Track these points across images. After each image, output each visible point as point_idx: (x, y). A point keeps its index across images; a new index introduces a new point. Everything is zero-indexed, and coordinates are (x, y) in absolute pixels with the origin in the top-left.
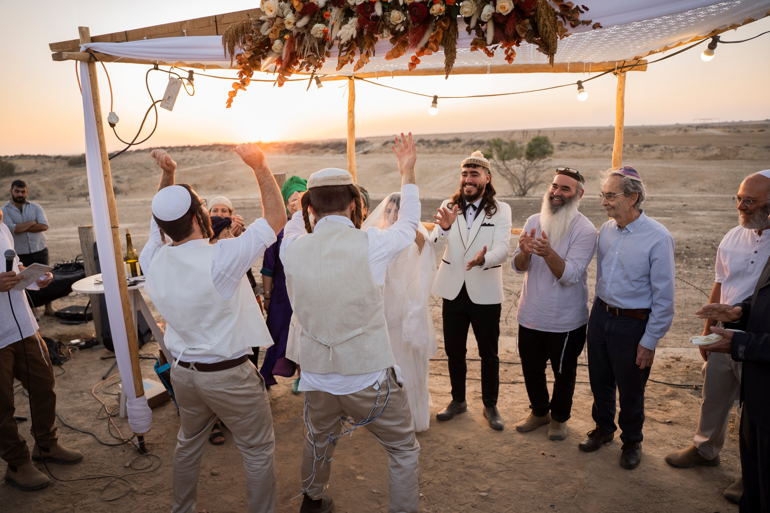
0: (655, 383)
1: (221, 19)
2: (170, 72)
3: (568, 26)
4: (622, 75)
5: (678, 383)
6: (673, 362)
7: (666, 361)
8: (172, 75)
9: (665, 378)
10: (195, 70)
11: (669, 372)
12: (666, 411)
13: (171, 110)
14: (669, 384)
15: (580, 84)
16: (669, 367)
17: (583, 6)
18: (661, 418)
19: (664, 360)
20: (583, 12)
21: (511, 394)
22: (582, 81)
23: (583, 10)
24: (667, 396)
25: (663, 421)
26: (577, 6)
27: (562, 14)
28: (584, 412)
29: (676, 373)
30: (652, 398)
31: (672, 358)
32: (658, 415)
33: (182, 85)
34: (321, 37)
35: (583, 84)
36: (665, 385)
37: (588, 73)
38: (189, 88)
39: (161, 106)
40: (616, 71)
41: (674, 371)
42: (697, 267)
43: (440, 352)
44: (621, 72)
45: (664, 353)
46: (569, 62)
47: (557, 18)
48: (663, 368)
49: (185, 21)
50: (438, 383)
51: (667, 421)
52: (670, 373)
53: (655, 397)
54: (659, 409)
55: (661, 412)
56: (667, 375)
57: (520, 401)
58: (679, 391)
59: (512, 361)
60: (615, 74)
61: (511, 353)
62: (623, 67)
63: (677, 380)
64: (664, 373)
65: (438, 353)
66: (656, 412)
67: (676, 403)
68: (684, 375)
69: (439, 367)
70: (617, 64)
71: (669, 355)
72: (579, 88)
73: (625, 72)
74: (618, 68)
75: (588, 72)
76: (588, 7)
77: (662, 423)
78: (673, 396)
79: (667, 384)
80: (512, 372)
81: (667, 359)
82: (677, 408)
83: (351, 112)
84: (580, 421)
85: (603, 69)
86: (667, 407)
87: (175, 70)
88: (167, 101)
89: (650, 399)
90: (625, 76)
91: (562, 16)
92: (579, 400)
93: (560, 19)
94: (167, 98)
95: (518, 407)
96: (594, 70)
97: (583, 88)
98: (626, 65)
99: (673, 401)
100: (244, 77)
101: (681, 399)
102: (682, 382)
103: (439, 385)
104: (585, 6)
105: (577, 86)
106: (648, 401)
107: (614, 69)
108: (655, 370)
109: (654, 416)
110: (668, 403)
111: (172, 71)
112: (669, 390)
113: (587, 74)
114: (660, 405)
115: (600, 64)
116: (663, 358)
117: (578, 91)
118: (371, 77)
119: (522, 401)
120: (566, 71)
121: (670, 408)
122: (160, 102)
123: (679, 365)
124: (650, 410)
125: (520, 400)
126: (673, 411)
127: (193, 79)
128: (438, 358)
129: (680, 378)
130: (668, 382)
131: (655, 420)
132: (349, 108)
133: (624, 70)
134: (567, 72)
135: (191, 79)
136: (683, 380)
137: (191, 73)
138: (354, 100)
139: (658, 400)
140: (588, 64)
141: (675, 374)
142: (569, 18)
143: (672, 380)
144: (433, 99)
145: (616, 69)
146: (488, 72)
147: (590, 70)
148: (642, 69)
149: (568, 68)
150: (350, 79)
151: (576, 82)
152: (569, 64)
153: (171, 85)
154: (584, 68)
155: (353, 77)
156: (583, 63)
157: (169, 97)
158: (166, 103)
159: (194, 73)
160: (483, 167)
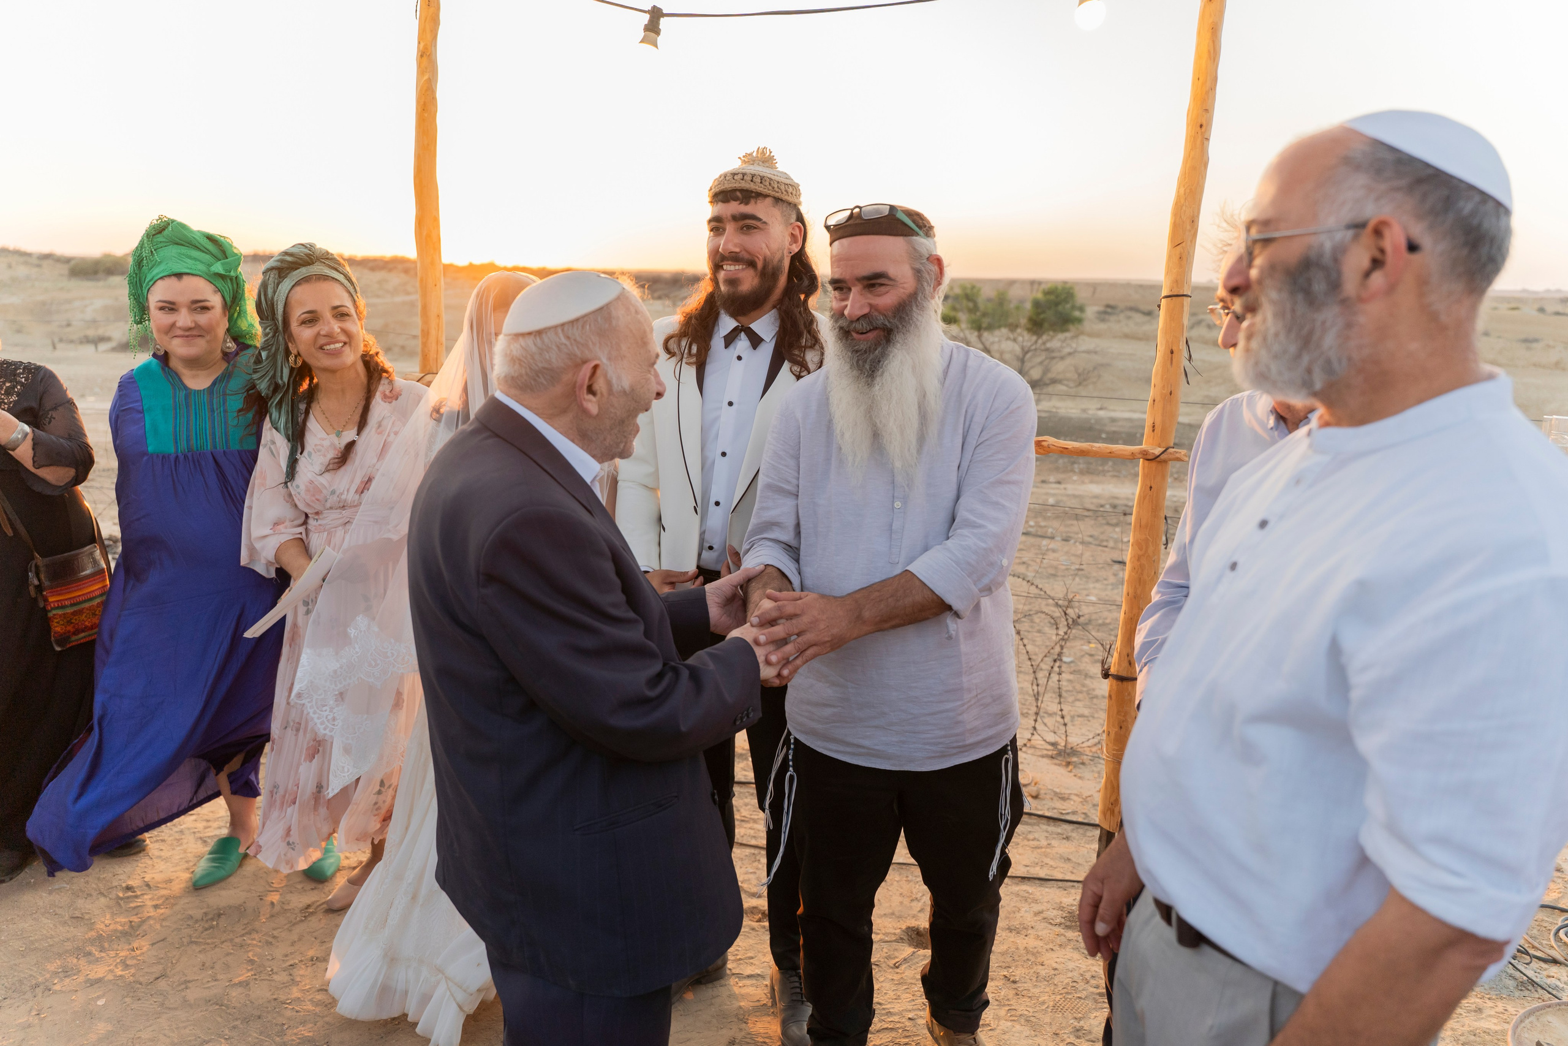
144: (647, 17)
160: (774, 198)
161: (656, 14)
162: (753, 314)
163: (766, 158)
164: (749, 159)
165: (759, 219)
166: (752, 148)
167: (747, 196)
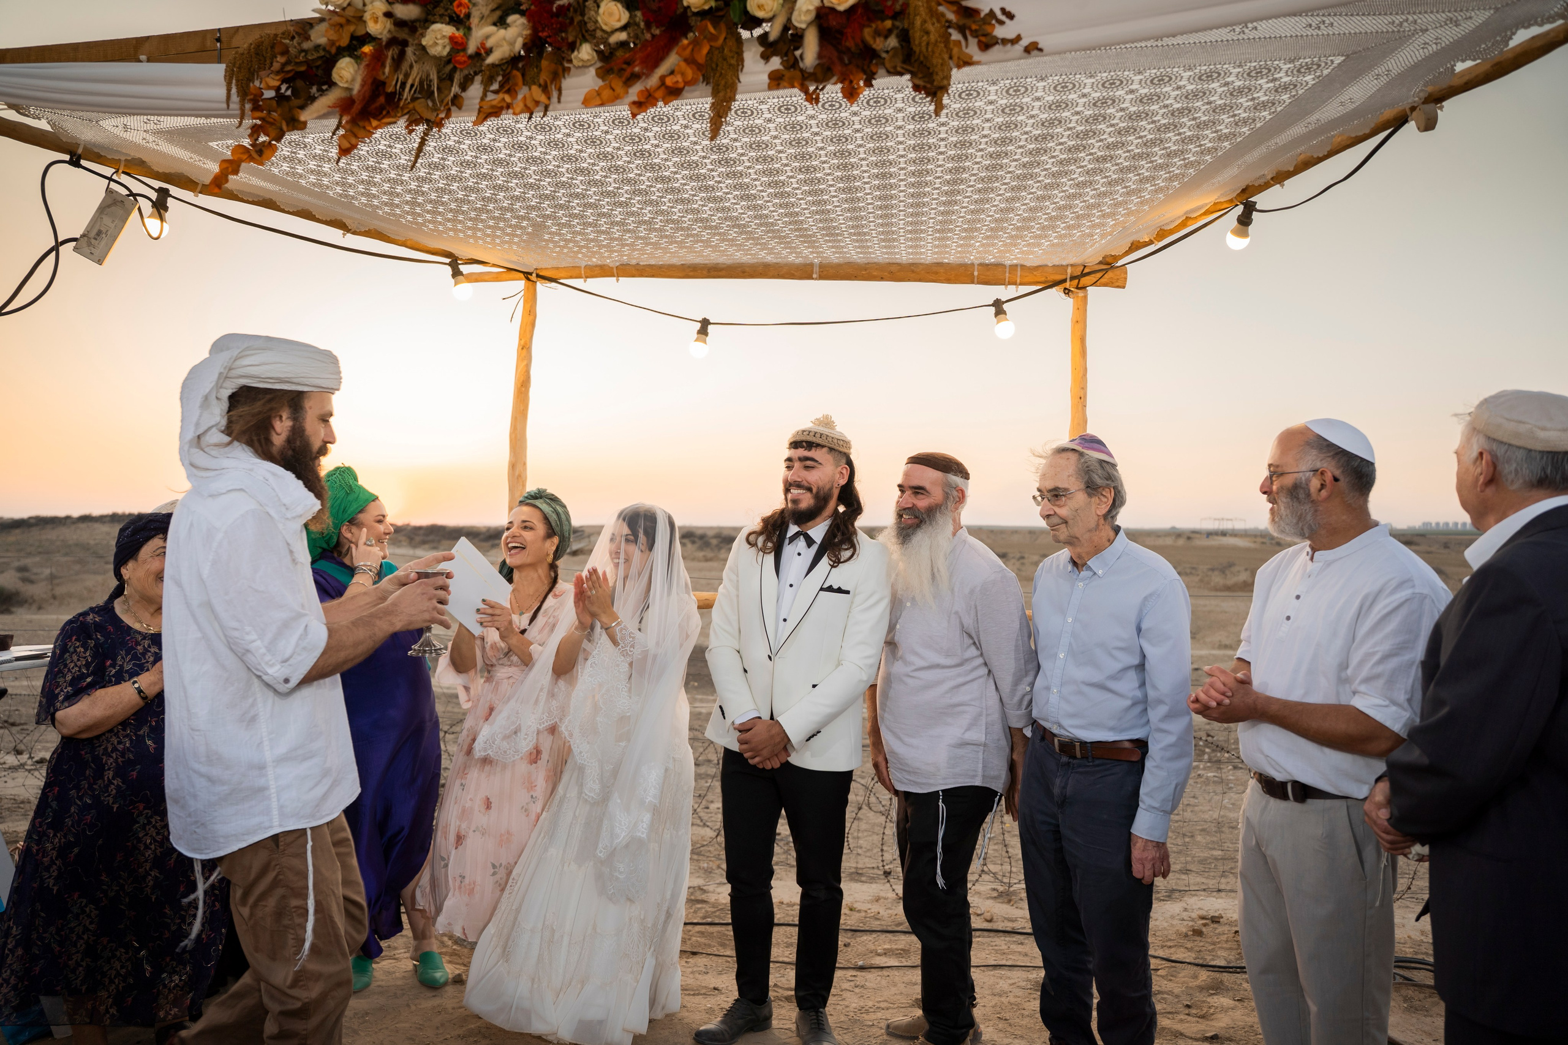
0: (1173, 964)
1: (231, 37)
2: (110, 179)
3: (972, 48)
4: (1081, 294)
5: (1223, 963)
6: (1205, 925)
7: (1191, 924)
8: (113, 185)
9: (1194, 956)
10: (174, 190)
11: (1199, 943)
12: (1203, 1017)
13: (100, 262)
14: (1202, 966)
15: (998, 307)
16: (1198, 933)
17: (1003, 10)
18: (1195, 1029)
19: (1185, 923)
20: (1001, 23)
21: (857, 990)
22: (1004, 300)
23: (1003, 18)
24: (1201, 989)
25: (1199, 1036)
26: (991, 11)
27: (961, 23)
28: (1024, 1023)
29: (1214, 944)
30: (1170, 993)
31: (1203, 918)
32: (1187, 1025)
33: (136, 212)
34: (445, 53)
35: (1005, 307)
36: (1195, 968)
37: (1014, 287)
38: (153, 225)
39: (75, 249)
40: (1067, 285)
41: (1209, 940)
42: (1230, 767)
43: (699, 909)
44: (1077, 288)
45: (1186, 910)
46: (976, 262)
47: (950, 35)
48: (1186, 936)
49: (148, 38)
50: (690, 970)
51: (1209, 1035)
52: (1202, 944)
53: (1177, 991)
54: (1188, 1015)
55: (1189, 1018)
56: (1197, 949)
57: (878, 1005)
58: (1225, 977)
59: (862, 927)
60: (1067, 292)
61: (859, 911)
62: (1083, 275)
63: (1219, 957)
64: (1189, 945)
65: (695, 912)
66: (1181, 1021)
67: (1224, 1001)
68: (1231, 949)
69: (694, 939)
70: (1069, 270)
71: (1194, 915)
72: (997, 314)
73: (1084, 288)
74: (1072, 278)
75: (1015, 283)
76: (1013, 11)
77: (1196, 1040)
78: (1216, 988)
79: (1197, 965)
80: (861, 949)
81: (1193, 920)
82: (1225, 1010)
83: (525, 349)
84: (1017, 1041)
85: (1043, 279)
86: (1205, 1010)
87: (124, 179)
88: (93, 241)
89: (1165, 996)
90: (1085, 297)
91: (962, 30)
92: (1013, 1000)
93: (955, 36)
94: (93, 234)
95: (872, 1016)
96: (1026, 280)
97: (1004, 313)
98: (1086, 271)
99: (1215, 997)
100: (263, 138)
101: (1231, 994)
102: (1229, 962)
103: (692, 973)
104: (1008, 9)
105: (993, 309)
106: (1163, 999)
107: (1065, 281)
108: (1170, 940)
109: (1178, 1027)
110: (1204, 1002)
111: (115, 177)
112: (1204, 975)
113: (1012, 288)
114: (1188, 1006)
115: (1037, 269)
116: (1183, 920)
117: (995, 320)
118: (571, 277)
119: (883, 1005)
120: (971, 281)
121: (1212, 1011)
122: (74, 244)
123: (1217, 932)
124: (1170, 1016)
125: (879, 1002)
126: (1219, 1016)
127: (166, 209)
128: (695, 921)
129: (1224, 953)
130: (1200, 962)
131: (1181, 1034)
132: (520, 339)
133: (1085, 281)
134: (973, 283)
135: (160, 206)
136: (1231, 957)
137: (163, 194)
138: (533, 325)
139: (1184, 997)
140: (1014, 267)
141: (1212, 947)
142: (975, 33)
143: (1209, 958)
144: (699, 325)
145: (1068, 280)
146: (814, 276)
147: (1018, 281)
148: (1117, 284)
149: (976, 273)
150: (528, 279)
151: (991, 302)
152: (976, 267)
153: (109, 206)
154: (1007, 275)
155: (534, 275)
156: (1004, 266)
157: (99, 233)
158: (89, 244)
159: (171, 196)
160: (829, 448)
161: (705, 323)
162: (810, 524)
163: (827, 422)
164: (819, 422)
165: (816, 461)
166: (819, 416)
167: (810, 445)
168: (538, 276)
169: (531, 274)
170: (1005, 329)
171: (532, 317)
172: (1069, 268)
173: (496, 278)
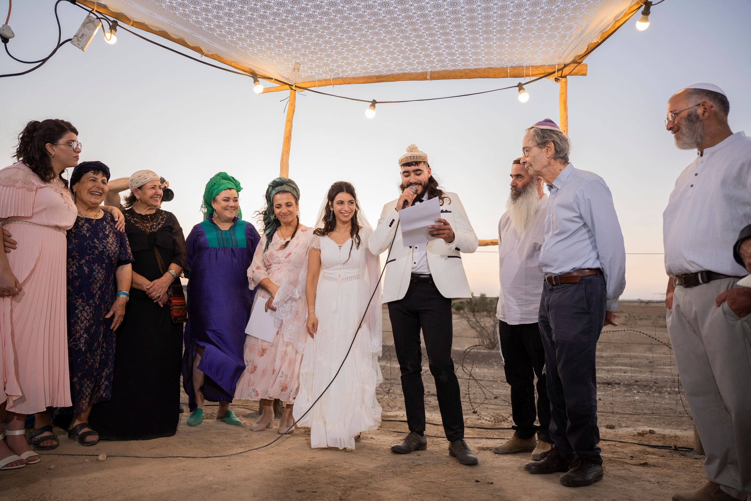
4: (564, 80)
8: (91, 14)
10: (119, 23)
13: (83, 49)
14: (642, 445)
15: (520, 87)
22: (523, 83)
24: (640, 452)
30: (622, 452)
35: (524, 86)
36: (638, 445)
40: (556, 75)
44: (561, 77)
46: (509, 66)
48: (634, 436)
53: (626, 451)
56: (640, 439)
60: (557, 80)
62: (564, 69)
70: (557, 67)
72: (519, 90)
73: (565, 76)
74: (558, 70)
75: (529, 75)
82: (653, 458)
83: (290, 122)
85: (543, 72)
86: (641, 458)
88: (80, 39)
89: (619, 453)
90: (566, 82)
94: (80, 36)
96: (534, 73)
97: (524, 89)
102: (657, 445)
105: (518, 88)
110: (640, 455)
112: (642, 448)
113: (527, 77)
114: (631, 457)
115: (540, 66)
117: (519, 93)
121: (645, 458)
123: (652, 436)
127: (116, 31)
130: (640, 443)
132: (287, 118)
133: (565, 72)
134: (507, 77)
135: (113, 29)
137: (115, 23)
138: (294, 111)
139: (630, 454)
140: (528, 67)
141: (649, 440)
143: (646, 442)
144: (371, 103)
145: (556, 72)
146: (428, 77)
147: (531, 74)
148: (582, 73)
149: (509, 71)
150: (291, 89)
151: (517, 85)
152: (509, 68)
153: (88, 23)
154: (525, 71)
155: (294, 86)
156: (523, 67)
157: (83, 35)
158: (78, 40)
159: (118, 25)
161: (374, 102)
168: (296, 86)
169: (292, 86)
170: (524, 97)
171: (293, 107)
172: (557, 65)
173: (277, 90)
